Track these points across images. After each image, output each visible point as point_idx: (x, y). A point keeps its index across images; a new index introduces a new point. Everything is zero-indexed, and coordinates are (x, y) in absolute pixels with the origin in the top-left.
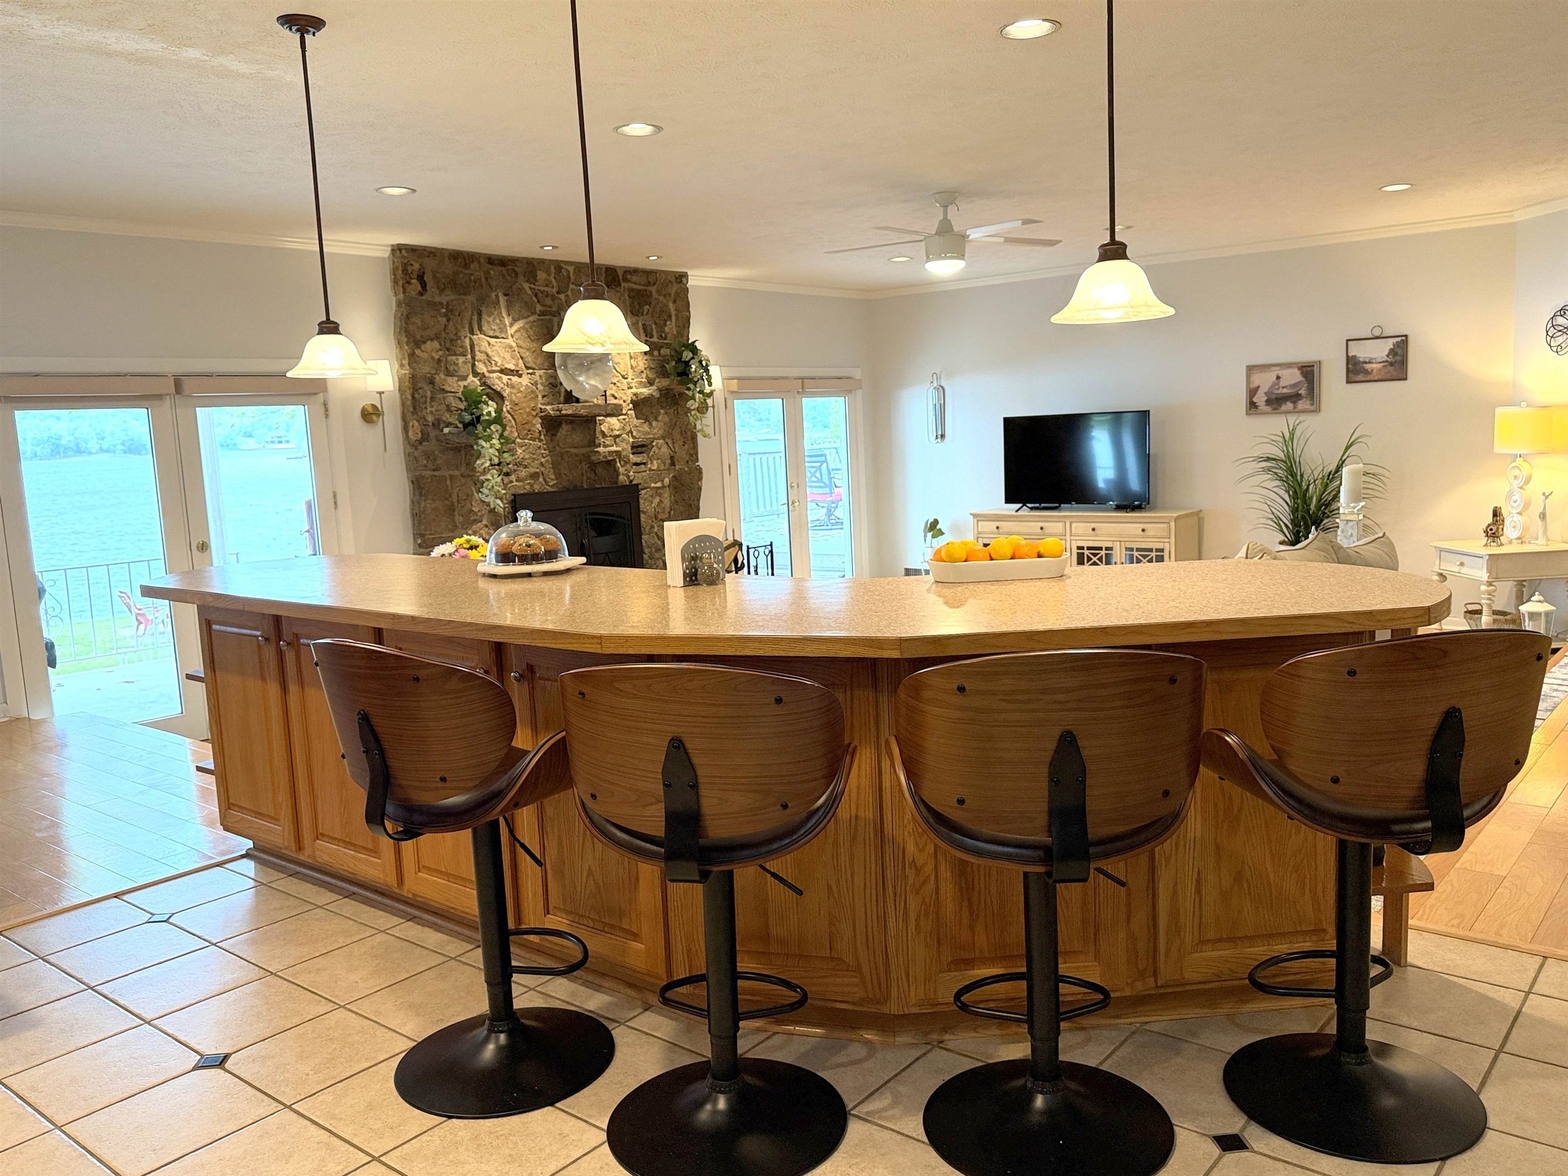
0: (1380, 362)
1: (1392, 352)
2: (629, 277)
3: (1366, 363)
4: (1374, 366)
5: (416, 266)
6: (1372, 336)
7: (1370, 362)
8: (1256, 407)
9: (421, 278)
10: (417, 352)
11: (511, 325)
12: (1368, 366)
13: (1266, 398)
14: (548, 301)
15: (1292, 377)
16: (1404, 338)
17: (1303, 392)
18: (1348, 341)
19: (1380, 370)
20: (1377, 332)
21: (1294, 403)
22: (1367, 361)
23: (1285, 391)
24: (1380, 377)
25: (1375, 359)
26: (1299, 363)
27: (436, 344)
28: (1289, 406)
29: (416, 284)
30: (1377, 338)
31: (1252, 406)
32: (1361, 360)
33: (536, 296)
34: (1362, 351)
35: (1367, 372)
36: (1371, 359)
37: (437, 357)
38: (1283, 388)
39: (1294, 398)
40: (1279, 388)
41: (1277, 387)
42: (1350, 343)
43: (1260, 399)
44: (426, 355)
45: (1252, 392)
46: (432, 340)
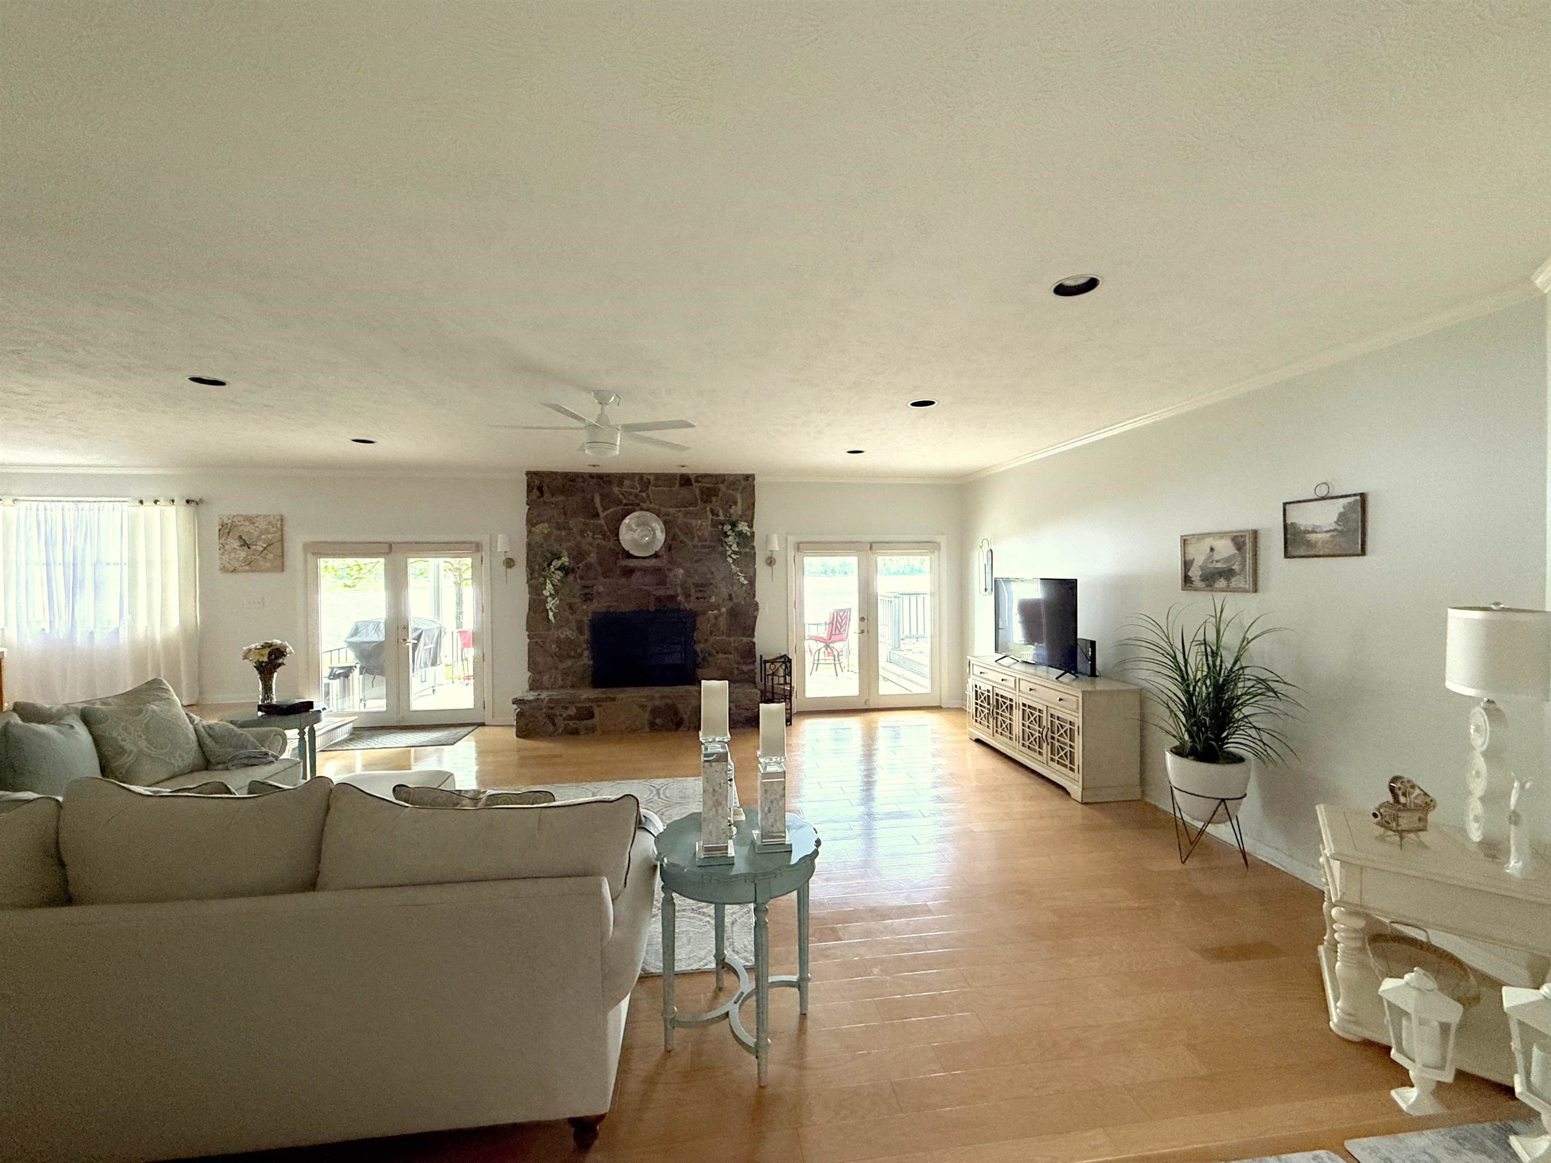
0: (1327, 532)
1: (1343, 517)
2: (700, 479)
3: (1309, 532)
4: (1319, 536)
5: (537, 482)
6: (1316, 497)
7: (1314, 532)
8: (1192, 582)
9: (540, 489)
10: (533, 529)
11: (603, 512)
12: (1312, 537)
13: (1201, 573)
14: (632, 498)
15: (1225, 548)
16: (1358, 498)
17: (1236, 567)
18: (1285, 504)
19: (1325, 542)
20: (1323, 492)
21: (1228, 579)
22: (1310, 529)
23: (1219, 565)
24: (1327, 552)
25: (1320, 527)
26: (1232, 532)
27: (546, 525)
28: (1222, 583)
29: (536, 492)
30: (1323, 498)
31: (1187, 580)
32: (1302, 528)
33: (623, 494)
34: (1302, 517)
35: (1310, 544)
36: (1315, 527)
37: (546, 532)
38: (1217, 561)
39: (1228, 574)
40: (1212, 562)
41: (1211, 560)
42: (1288, 507)
43: (1195, 573)
44: (537, 531)
45: (1187, 565)
46: (544, 522)
